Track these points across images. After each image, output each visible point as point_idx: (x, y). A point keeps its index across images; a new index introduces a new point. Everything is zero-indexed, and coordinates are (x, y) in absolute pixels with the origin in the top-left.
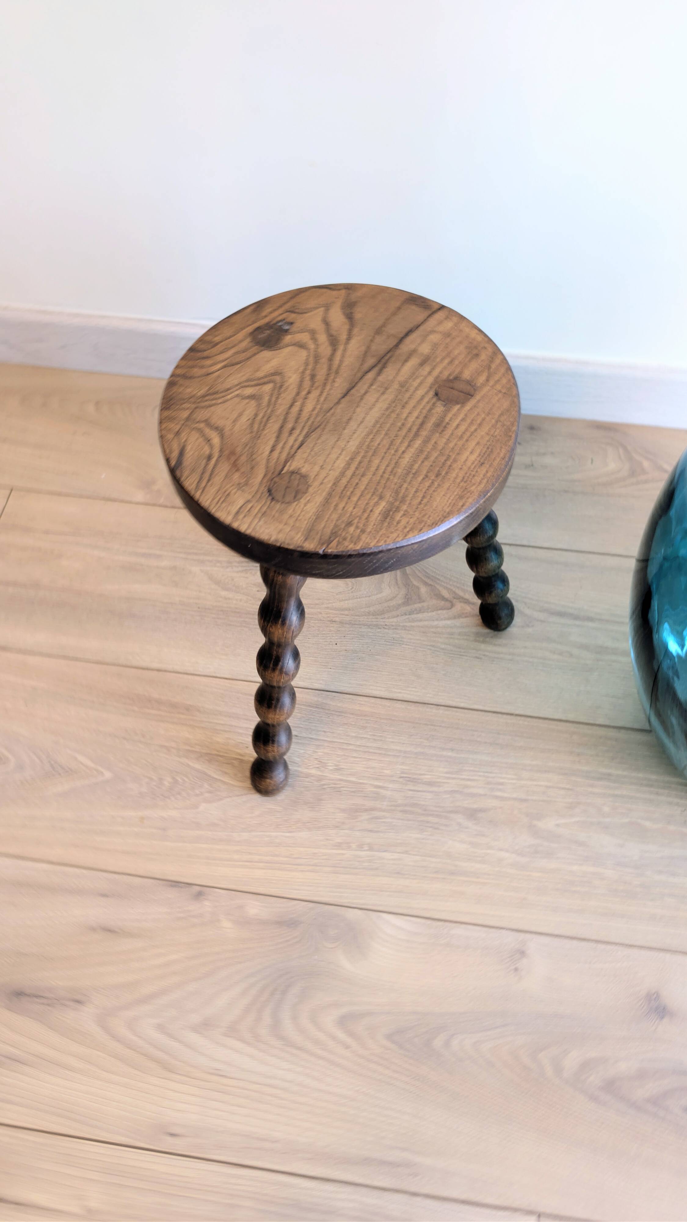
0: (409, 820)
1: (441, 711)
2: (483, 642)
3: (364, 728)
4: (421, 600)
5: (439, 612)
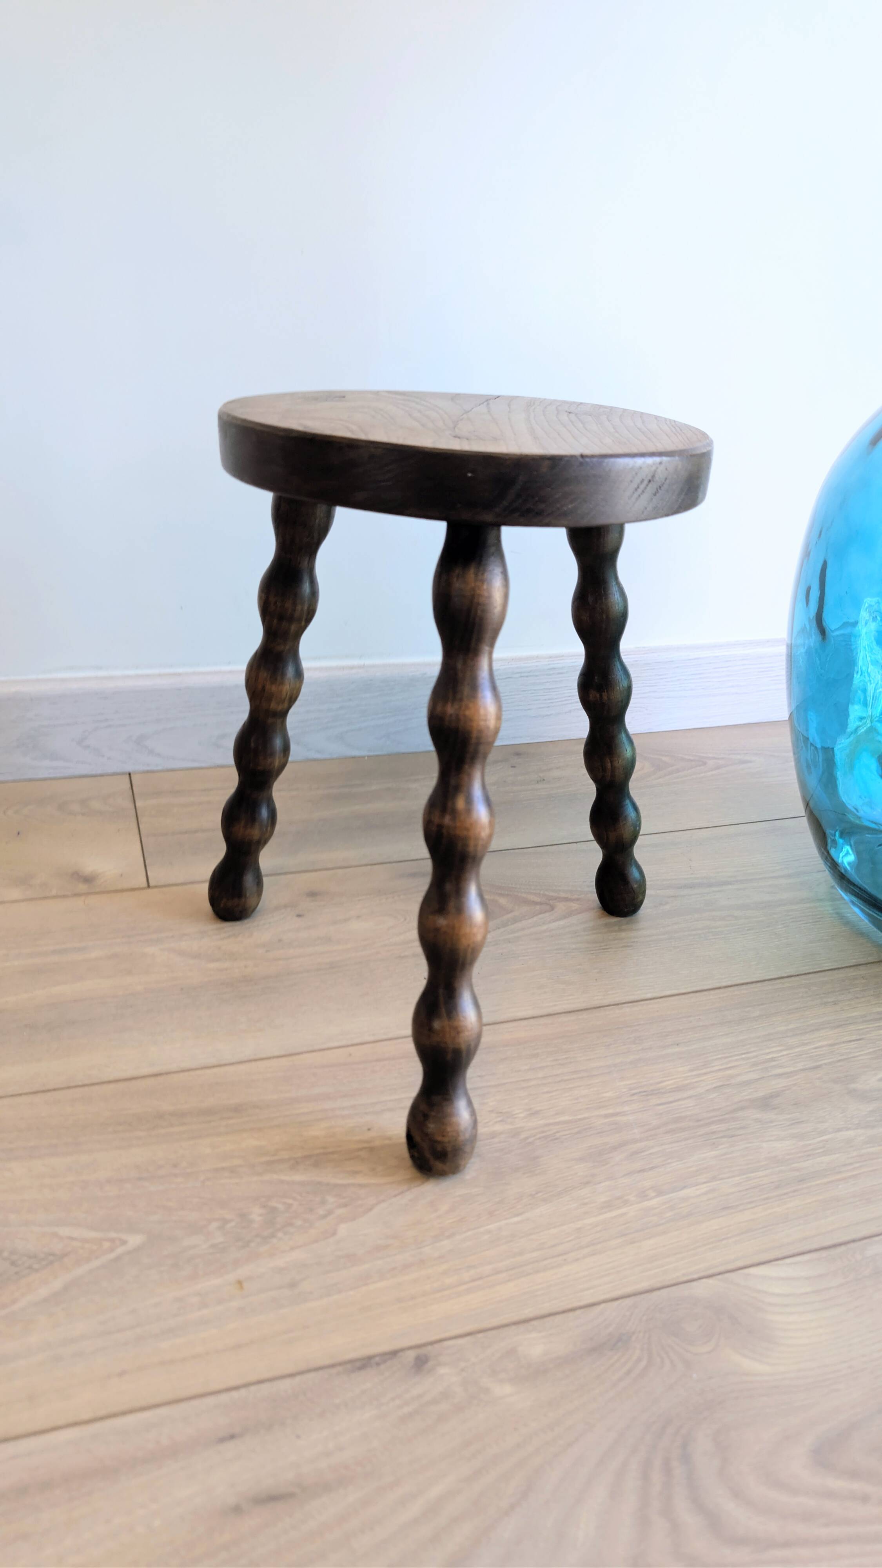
4: (505, 912)
5: (541, 916)
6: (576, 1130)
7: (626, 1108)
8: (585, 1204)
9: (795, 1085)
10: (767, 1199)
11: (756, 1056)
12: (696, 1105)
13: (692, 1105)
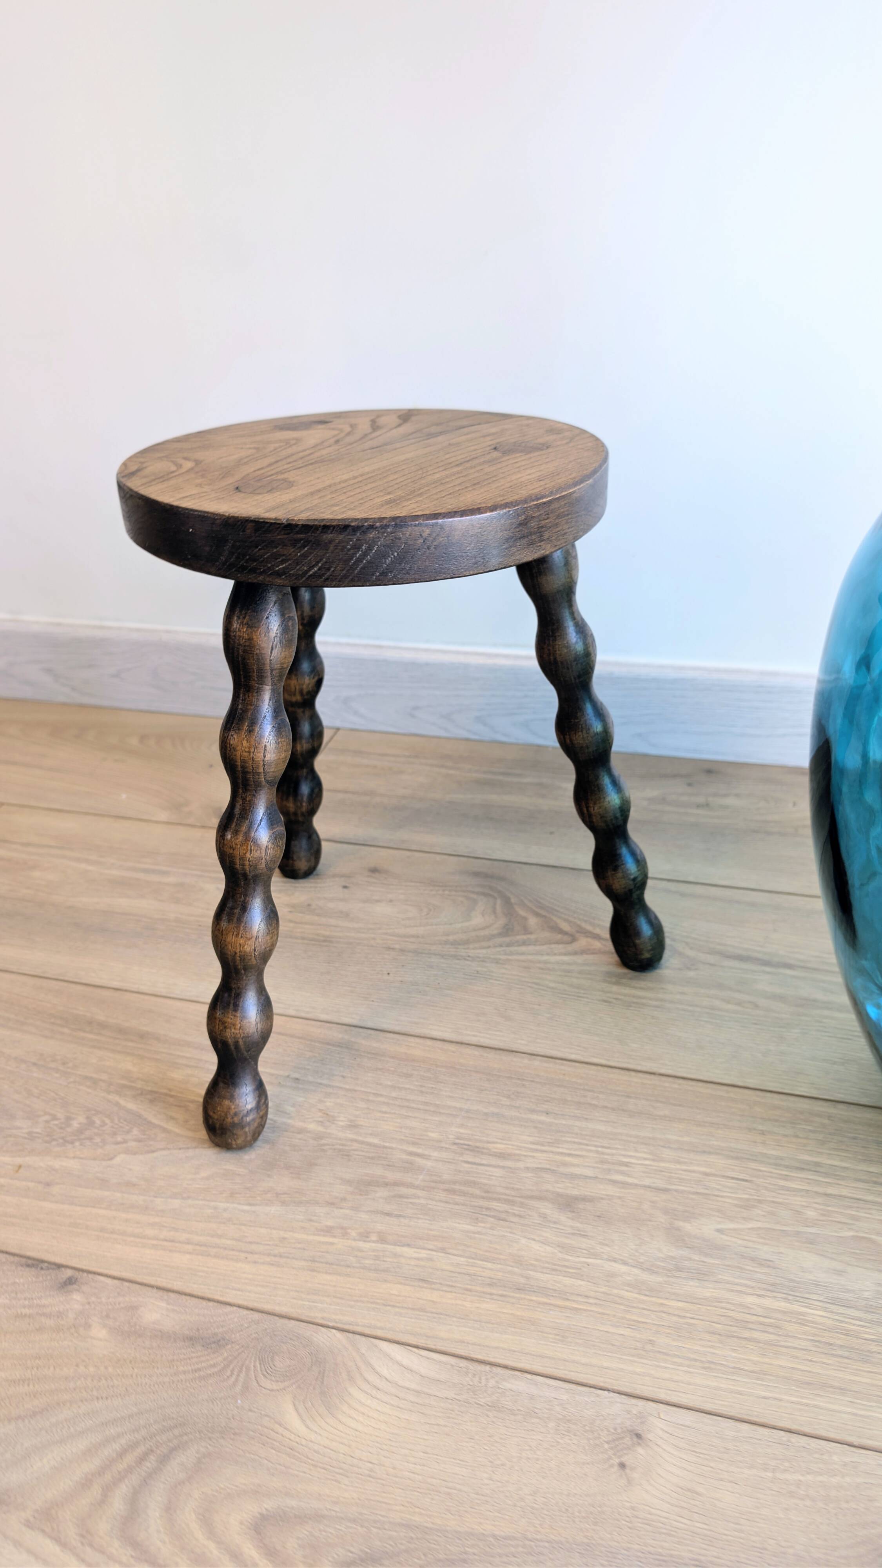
0: (457, 1204)
1: (537, 1063)
2: (617, 983)
3: (408, 1076)
4: (526, 930)
5: (553, 946)
6: (371, 1155)
7: (435, 1154)
8: (311, 1220)
9: (620, 1198)
10: (467, 1290)
11: (613, 1155)
12: (501, 1177)
13: (497, 1175)
